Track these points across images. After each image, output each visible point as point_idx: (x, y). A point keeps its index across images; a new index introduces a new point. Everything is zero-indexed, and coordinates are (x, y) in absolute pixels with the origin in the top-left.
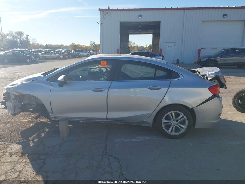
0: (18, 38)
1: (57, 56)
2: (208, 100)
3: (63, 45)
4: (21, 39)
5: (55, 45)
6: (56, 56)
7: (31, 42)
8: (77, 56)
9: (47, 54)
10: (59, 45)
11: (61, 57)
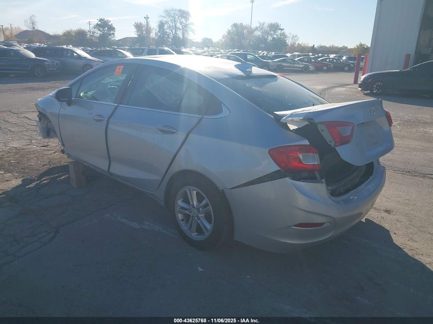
0: (271, 35)
1: (303, 66)
2: (261, 180)
3: (346, 48)
4: (275, 36)
5: (330, 47)
6: (301, 66)
7: (289, 42)
8: (346, 68)
9: (287, 62)
10: (337, 47)
11: (311, 68)
